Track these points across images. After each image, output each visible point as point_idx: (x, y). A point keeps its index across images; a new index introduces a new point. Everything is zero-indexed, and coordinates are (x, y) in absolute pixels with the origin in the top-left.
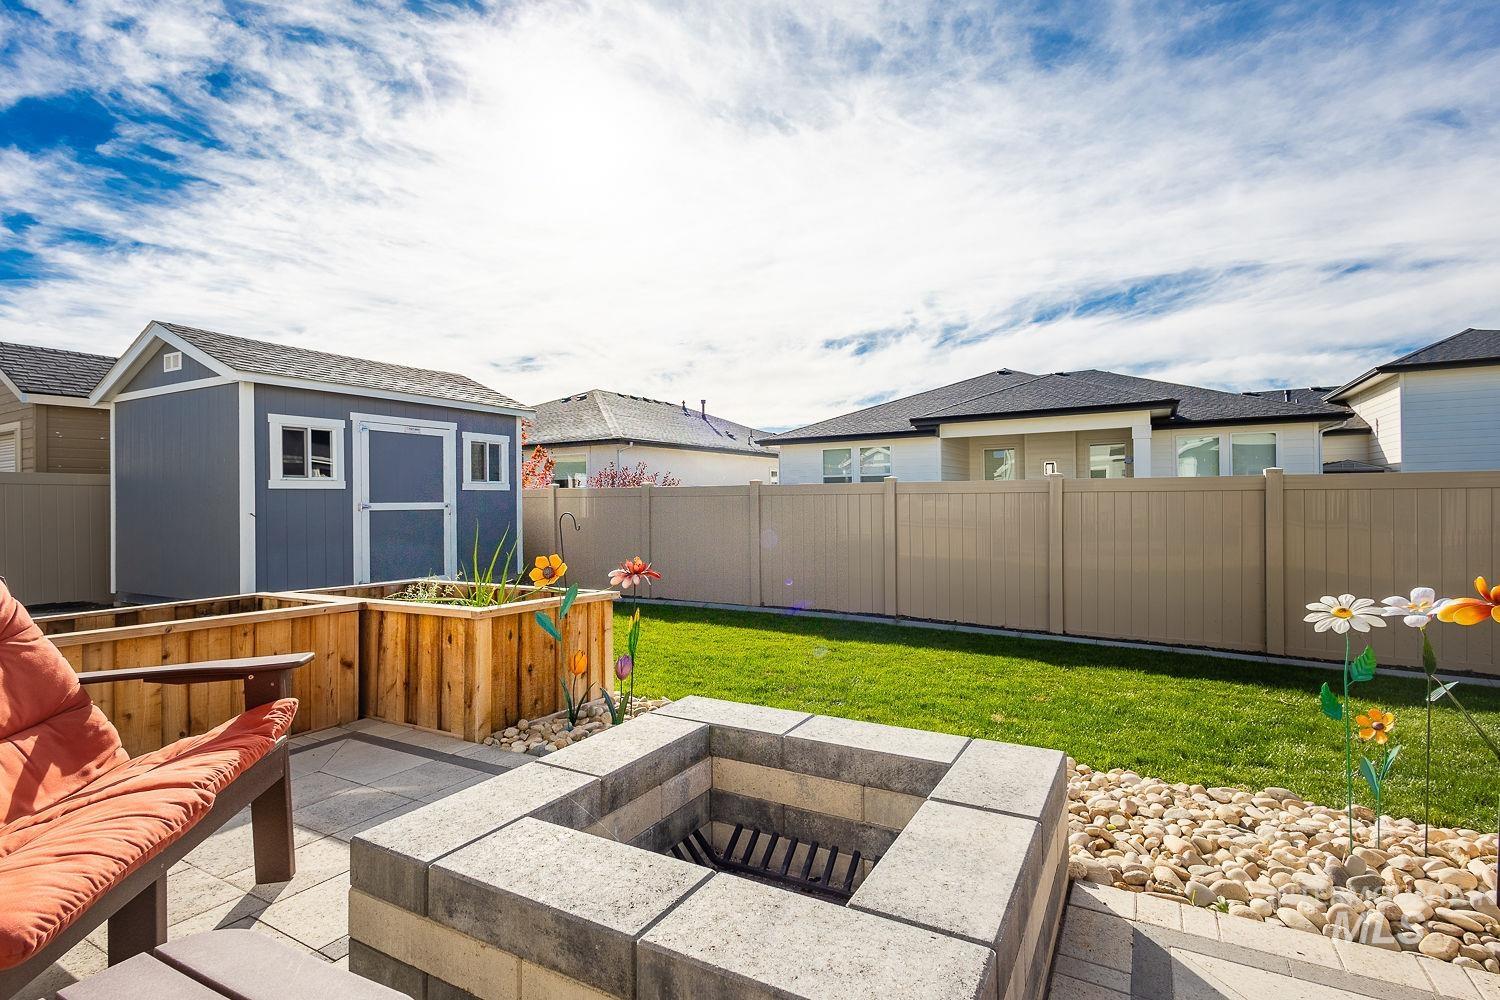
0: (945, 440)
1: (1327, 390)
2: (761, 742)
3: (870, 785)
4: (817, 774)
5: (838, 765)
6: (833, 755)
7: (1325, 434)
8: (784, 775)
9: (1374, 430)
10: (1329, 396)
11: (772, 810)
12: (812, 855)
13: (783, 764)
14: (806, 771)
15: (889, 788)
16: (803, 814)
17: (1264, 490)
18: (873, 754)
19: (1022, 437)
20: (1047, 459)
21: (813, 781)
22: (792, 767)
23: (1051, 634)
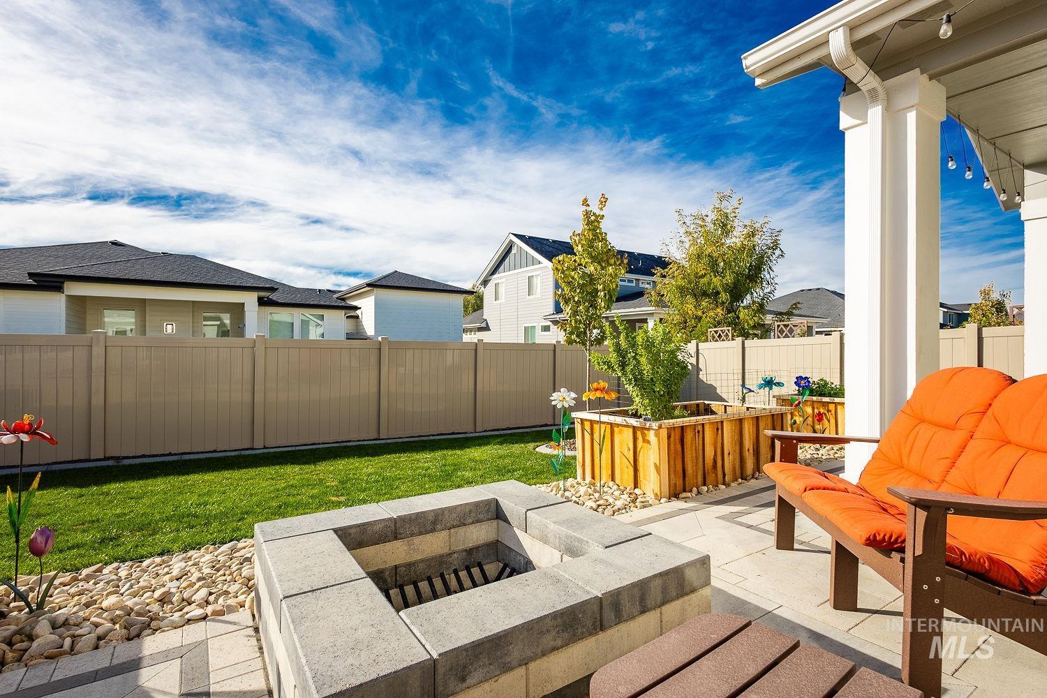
0: (69, 297)
1: (334, 292)
2: (376, 528)
3: (454, 527)
4: (421, 533)
5: (434, 523)
6: (431, 518)
7: (347, 317)
8: (397, 543)
9: (360, 317)
10: (336, 296)
11: (387, 573)
12: (417, 588)
13: (396, 537)
14: (412, 535)
15: (465, 525)
16: (409, 565)
17: (380, 349)
18: (455, 507)
19: (144, 301)
20: (166, 321)
21: (417, 540)
22: (402, 536)
23: (256, 449)
